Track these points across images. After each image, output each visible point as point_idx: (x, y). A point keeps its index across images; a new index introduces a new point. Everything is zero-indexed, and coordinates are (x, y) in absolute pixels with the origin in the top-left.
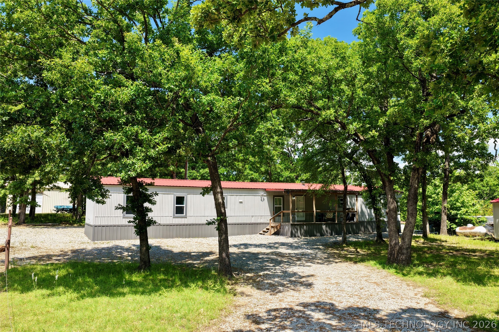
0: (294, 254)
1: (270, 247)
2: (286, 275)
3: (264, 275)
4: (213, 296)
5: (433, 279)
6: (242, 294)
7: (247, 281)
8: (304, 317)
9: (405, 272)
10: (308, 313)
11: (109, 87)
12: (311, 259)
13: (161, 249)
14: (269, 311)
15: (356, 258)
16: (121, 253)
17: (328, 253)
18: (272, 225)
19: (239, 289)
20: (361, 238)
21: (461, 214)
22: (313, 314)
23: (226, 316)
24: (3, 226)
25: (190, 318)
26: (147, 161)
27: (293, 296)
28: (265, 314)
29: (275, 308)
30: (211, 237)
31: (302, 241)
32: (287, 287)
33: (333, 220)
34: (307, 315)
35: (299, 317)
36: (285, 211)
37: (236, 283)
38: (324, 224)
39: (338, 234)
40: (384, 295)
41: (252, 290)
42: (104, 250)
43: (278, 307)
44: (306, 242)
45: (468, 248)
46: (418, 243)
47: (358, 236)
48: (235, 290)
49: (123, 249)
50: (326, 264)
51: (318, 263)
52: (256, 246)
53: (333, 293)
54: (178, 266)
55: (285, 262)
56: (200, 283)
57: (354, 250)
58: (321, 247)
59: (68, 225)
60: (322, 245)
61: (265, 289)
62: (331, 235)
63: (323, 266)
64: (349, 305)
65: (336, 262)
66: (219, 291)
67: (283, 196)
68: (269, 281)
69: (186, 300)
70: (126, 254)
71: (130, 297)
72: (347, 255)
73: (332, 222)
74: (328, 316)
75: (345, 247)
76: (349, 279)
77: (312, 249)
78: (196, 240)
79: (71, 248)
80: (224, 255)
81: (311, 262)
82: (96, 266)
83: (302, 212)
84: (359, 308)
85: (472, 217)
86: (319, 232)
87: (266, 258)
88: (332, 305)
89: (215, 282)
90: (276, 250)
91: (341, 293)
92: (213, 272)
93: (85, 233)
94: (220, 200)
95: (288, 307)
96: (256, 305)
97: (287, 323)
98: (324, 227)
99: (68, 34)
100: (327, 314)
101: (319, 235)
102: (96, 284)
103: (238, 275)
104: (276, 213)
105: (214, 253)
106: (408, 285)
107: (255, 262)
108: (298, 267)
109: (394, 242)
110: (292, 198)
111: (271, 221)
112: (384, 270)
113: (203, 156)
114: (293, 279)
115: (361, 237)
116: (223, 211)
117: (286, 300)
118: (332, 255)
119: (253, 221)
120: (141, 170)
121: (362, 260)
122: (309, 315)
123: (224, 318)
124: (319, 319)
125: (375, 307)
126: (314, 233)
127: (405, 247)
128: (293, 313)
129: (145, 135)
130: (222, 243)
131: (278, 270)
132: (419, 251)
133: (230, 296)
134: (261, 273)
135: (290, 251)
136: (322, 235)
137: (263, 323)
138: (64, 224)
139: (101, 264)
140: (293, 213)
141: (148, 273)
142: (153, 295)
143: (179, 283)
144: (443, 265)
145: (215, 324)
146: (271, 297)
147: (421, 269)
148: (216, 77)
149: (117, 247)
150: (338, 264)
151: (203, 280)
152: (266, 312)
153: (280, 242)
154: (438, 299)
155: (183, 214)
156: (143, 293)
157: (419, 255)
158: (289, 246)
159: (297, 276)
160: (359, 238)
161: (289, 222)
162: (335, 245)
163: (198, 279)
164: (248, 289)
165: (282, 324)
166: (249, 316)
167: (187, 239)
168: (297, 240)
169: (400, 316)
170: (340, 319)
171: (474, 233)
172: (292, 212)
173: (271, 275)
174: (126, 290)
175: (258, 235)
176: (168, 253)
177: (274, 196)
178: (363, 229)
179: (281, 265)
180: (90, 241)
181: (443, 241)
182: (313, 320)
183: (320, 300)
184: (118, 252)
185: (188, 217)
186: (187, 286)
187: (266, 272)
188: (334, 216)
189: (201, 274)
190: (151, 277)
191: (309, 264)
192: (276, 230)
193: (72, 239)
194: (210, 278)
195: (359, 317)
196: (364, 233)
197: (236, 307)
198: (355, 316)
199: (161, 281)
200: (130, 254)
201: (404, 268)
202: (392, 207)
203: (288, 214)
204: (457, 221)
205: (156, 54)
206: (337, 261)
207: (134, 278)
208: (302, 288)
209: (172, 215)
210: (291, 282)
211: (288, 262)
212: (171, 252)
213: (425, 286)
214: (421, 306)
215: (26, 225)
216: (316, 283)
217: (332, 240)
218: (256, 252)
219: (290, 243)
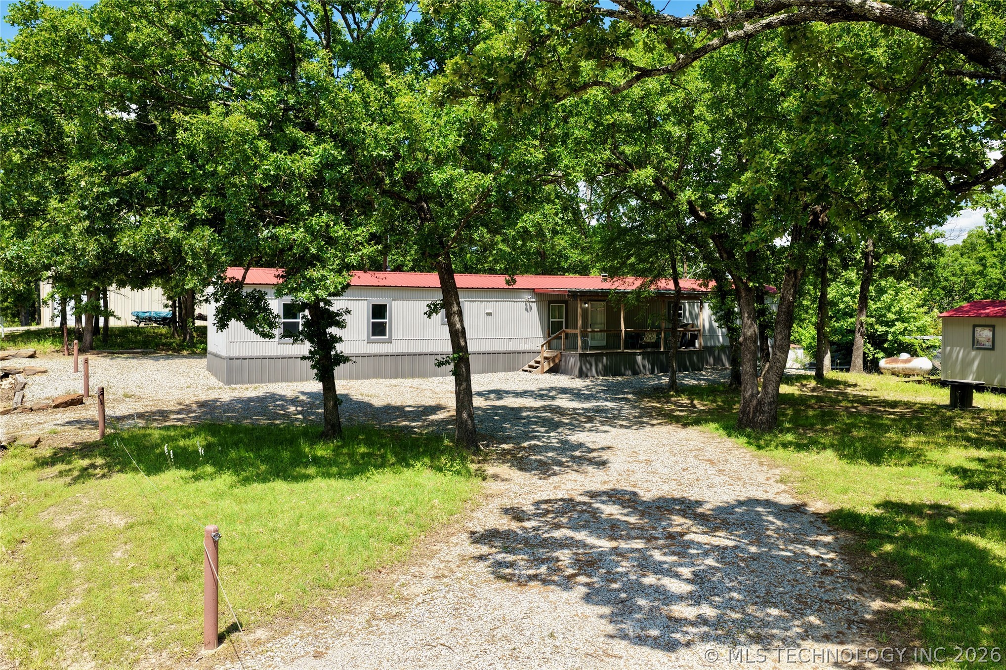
0: (583, 409)
1: (542, 397)
2: (566, 446)
3: (530, 447)
4: (451, 480)
5: (803, 454)
6: (495, 477)
7: (503, 457)
8: (589, 512)
9: (762, 442)
10: (596, 505)
11: (282, 155)
12: (611, 419)
13: (351, 399)
14: (537, 504)
15: (686, 417)
16: (283, 408)
17: (641, 408)
18: (545, 355)
19: (491, 469)
20: (704, 380)
21: (894, 333)
22: (603, 507)
23: (472, 511)
24: (55, 354)
25: (420, 513)
26: (344, 273)
27: (575, 481)
28: (532, 508)
29: (547, 498)
30: (436, 376)
31: (598, 385)
32: (568, 466)
33: (657, 345)
34: (594, 509)
35: (583, 511)
36: (568, 331)
37: (485, 461)
38: (640, 354)
39: (664, 370)
40: (717, 480)
41: (511, 472)
42: (253, 401)
43: (551, 497)
44: (604, 386)
45: (887, 398)
46: (805, 389)
47: (701, 375)
48: (485, 471)
49: (286, 401)
50: (635, 427)
51: (622, 426)
52: (517, 394)
53: (638, 476)
54: (386, 431)
55: (567, 424)
56: (427, 460)
57: (688, 402)
58: (630, 396)
59: (170, 352)
60: (633, 393)
61: (533, 470)
62: (652, 372)
63: (629, 431)
64: (660, 494)
65: (653, 425)
66: (459, 473)
67: (566, 302)
68: (539, 457)
69: (410, 486)
70: (292, 409)
71: (320, 482)
72: (673, 411)
73: (653, 350)
74: (625, 511)
75: (673, 396)
76: (668, 454)
77: (614, 400)
78: (409, 382)
79: (195, 399)
80: (465, 415)
81: (610, 425)
82: (248, 431)
83: (601, 331)
84: (674, 500)
85: (914, 339)
86: (630, 369)
87: (534, 417)
88: (635, 494)
89: (453, 460)
90: (552, 403)
91: (651, 477)
92: (447, 442)
93: (209, 369)
94: (458, 326)
95: (566, 497)
96: (518, 495)
97: (564, 520)
98: (639, 358)
99: (206, 56)
100: (624, 507)
101: (630, 373)
102: (262, 461)
103: (488, 446)
104: (553, 333)
105: (445, 408)
106: (761, 464)
107: (516, 425)
108: (586, 433)
109: (750, 392)
110: (583, 305)
111: (545, 347)
112: (729, 439)
113: (430, 256)
114: (577, 453)
115: (707, 375)
116: (463, 344)
117: (563, 487)
118: (648, 413)
119: (511, 347)
120: (336, 287)
121: (697, 422)
122: (598, 509)
123: (469, 513)
124: (612, 515)
125: (699, 498)
126: (620, 370)
127: (767, 401)
128: (574, 506)
129: (339, 231)
130: (462, 396)
131: (554, 438)
132: (799, 405)
133: (477, 481)
134: (526, 444)
135: (575, 404)
136: (635, 373)
137: (529, 520)
138: (162, 350)
139: (255, 428)
140: (584, 335)
141: (339, 444)
142: (357, 478)
143: (393, 460)
144: (831, 430)
145: (457, 522)
146: (540, 482)
147: (789, 437)
148: (454, 139)
149: (273, 397)
150: (655, 428)
151: (431, 455)
152: (533, 505)
153: (558, 386)
154: (799, 485)
155: (385, 335)
156: (340, 475)
157: (797, 413)
158: (576, 394)
159: (584, 449)
160: (701, 380)
161: (576, 348)
162: (658, 393)
163: (424, 454)
164: (504, 470)
165: (556, 520)
166: (508, 509)
167: (394, 381)
168: (590, 383)
169: (732, 511)
170: (642, 514)
171: (910, 369)
172: (581, 332)
173: (541, 447)
174: (311, 471)
175: (520, 372)
176: (365, 407)
177: (550, 302)
178: (711, 361)
179: (559, 430)
180: (221, 384)
181: (850, 386)
182: (603, 516)
183: (618, 487)
184: (278, 405)
185: (394, 342)
186: (408, 465)
187: (533, 442)
188: (659, 339)
189: (426, 445)
190: (345, 451)
191: (606, 428)
192: (552, 365)
193: (190, 381)
194: (442, 452)
195: (671, 512)
196: (713, 369)
197: (487, 496)
198: (666, 510)
199: (363, 456)
200: (299, 409)
201: (763, 435)
202: (749, 334)
203: (575, 336)
204: (886, 345)
205: (356, 97)
206: (655, 422)
207: (319, 453)
208: (590, 469)
209: (366, 338)
210: (574, 458)
211: (570, 424)
212: (370, 405)
213: (786, 466)
214: (770, 496)
215: (95, 352)
216: (613, 461)
217: (652, 383)
218: (516, 405)
219: (576, 389)
